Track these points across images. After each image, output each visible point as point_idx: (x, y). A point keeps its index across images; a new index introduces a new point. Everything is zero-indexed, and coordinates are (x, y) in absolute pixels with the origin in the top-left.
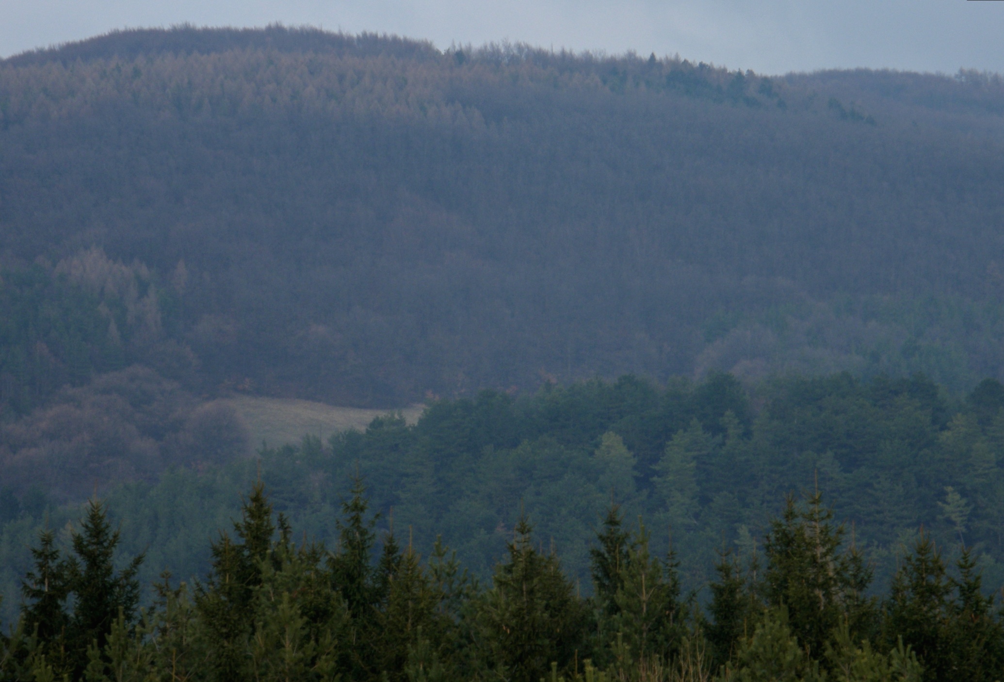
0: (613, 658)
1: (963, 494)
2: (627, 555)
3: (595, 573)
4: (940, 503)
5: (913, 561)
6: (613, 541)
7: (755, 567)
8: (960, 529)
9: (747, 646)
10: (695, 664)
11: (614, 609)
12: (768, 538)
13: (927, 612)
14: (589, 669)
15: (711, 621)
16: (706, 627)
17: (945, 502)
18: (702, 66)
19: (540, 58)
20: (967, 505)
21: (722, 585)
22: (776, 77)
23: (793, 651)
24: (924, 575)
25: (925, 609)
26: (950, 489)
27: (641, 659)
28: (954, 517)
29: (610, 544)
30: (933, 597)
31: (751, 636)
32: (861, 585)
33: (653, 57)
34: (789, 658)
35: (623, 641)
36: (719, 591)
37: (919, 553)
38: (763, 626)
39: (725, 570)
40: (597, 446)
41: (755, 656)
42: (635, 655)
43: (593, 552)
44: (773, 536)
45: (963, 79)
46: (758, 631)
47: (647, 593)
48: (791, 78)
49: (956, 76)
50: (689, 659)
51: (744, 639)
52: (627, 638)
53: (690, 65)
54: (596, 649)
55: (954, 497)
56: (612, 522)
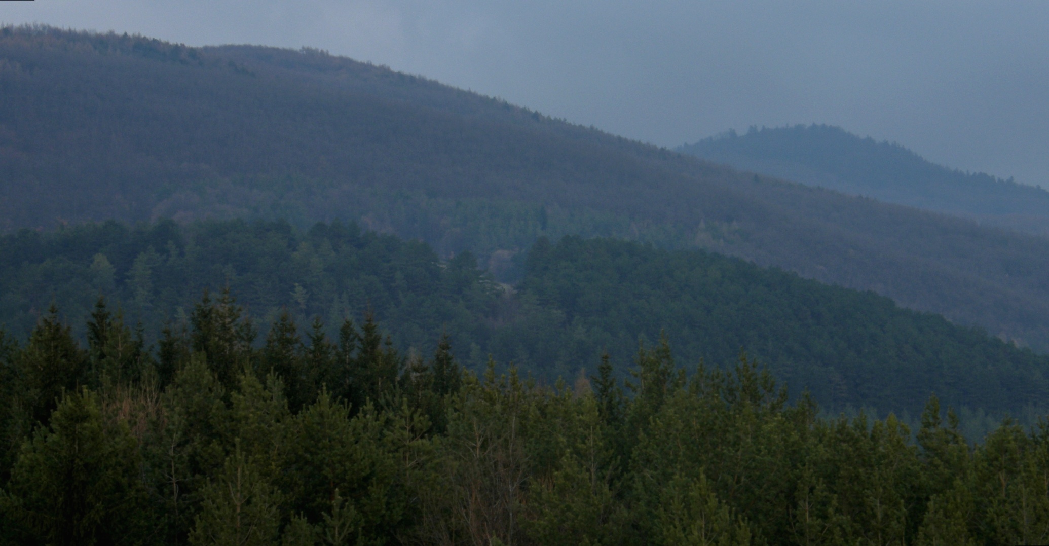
0: (99, 384)
1: (305, 287)
2: (110, 325)
3: (90, 335)
4: (291, 293)
5: (279, 325)
6: (101, 317)
7: (185, 330)
8: (303, 307)
9: (181, 375)
10: (150, 385)
11: (103, 356)
12: (193, 314)
13: (285, 354)
14: (85, 391)
15: (159, 361)
16: (157, 366)
17: (295, 292)
18: (154, 40)
19: (56, 33)
20: (307, 293)
21: (166, 341)
22: (197, 48)
23: (208, 376)
24: (284, 333)
25: (284, 352)
26: (297, 284)
27: (118, 384)
28: (299, 300)
29: (99, 319)
30: (289, 345)
31: (183, 369)
32: (250, 339)
33: (126, 34)
34: (205, 381)
35: (107, 374)
36: (164, 344)
37: (282, 320)
38: (190, 364)
39: (167, 332)
40: (92, 262)
41: (185, 381)
42: (114, 382)
43: (88, 323)
44: (196, 313)
45: (304, 52)
46: (187, 367)
47: (122, 346)
48: (206, 49)
49: (300, 51)
50: (146, 382)
51: (179, 372)
52: (109, 372)
53: (148, 40)
54: (90, 379)
55: (299, 289)
56: (100, 306)
